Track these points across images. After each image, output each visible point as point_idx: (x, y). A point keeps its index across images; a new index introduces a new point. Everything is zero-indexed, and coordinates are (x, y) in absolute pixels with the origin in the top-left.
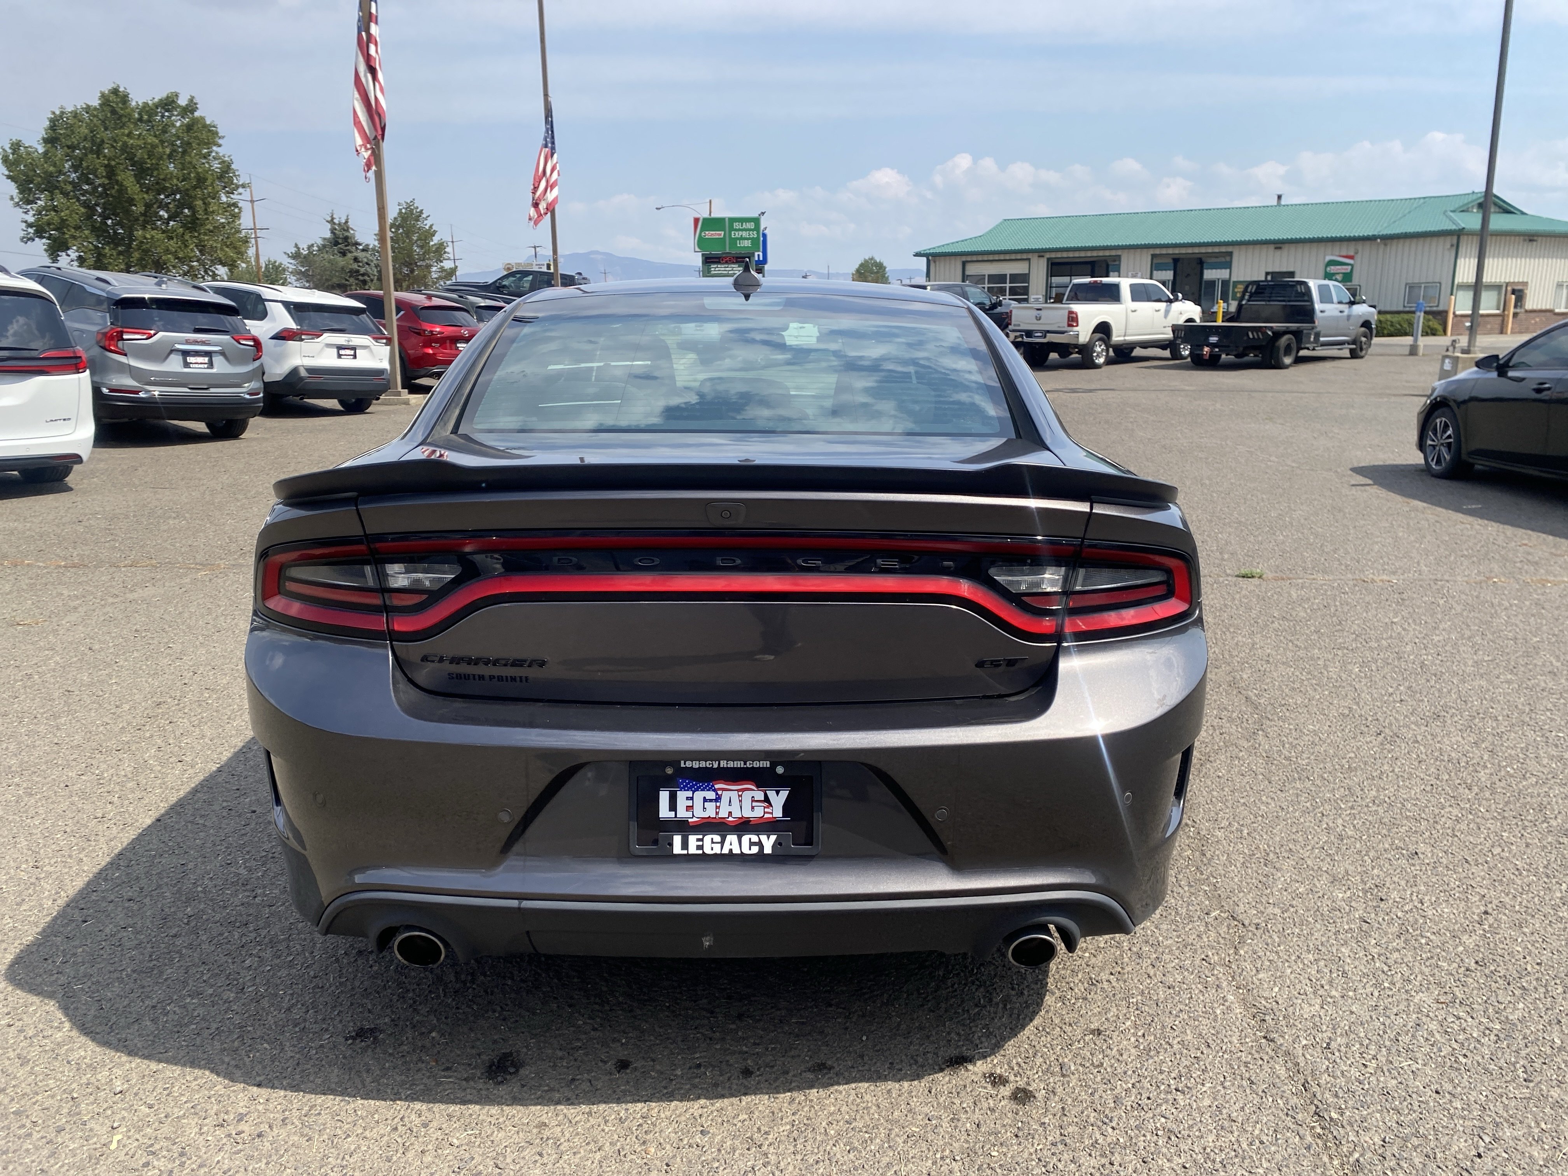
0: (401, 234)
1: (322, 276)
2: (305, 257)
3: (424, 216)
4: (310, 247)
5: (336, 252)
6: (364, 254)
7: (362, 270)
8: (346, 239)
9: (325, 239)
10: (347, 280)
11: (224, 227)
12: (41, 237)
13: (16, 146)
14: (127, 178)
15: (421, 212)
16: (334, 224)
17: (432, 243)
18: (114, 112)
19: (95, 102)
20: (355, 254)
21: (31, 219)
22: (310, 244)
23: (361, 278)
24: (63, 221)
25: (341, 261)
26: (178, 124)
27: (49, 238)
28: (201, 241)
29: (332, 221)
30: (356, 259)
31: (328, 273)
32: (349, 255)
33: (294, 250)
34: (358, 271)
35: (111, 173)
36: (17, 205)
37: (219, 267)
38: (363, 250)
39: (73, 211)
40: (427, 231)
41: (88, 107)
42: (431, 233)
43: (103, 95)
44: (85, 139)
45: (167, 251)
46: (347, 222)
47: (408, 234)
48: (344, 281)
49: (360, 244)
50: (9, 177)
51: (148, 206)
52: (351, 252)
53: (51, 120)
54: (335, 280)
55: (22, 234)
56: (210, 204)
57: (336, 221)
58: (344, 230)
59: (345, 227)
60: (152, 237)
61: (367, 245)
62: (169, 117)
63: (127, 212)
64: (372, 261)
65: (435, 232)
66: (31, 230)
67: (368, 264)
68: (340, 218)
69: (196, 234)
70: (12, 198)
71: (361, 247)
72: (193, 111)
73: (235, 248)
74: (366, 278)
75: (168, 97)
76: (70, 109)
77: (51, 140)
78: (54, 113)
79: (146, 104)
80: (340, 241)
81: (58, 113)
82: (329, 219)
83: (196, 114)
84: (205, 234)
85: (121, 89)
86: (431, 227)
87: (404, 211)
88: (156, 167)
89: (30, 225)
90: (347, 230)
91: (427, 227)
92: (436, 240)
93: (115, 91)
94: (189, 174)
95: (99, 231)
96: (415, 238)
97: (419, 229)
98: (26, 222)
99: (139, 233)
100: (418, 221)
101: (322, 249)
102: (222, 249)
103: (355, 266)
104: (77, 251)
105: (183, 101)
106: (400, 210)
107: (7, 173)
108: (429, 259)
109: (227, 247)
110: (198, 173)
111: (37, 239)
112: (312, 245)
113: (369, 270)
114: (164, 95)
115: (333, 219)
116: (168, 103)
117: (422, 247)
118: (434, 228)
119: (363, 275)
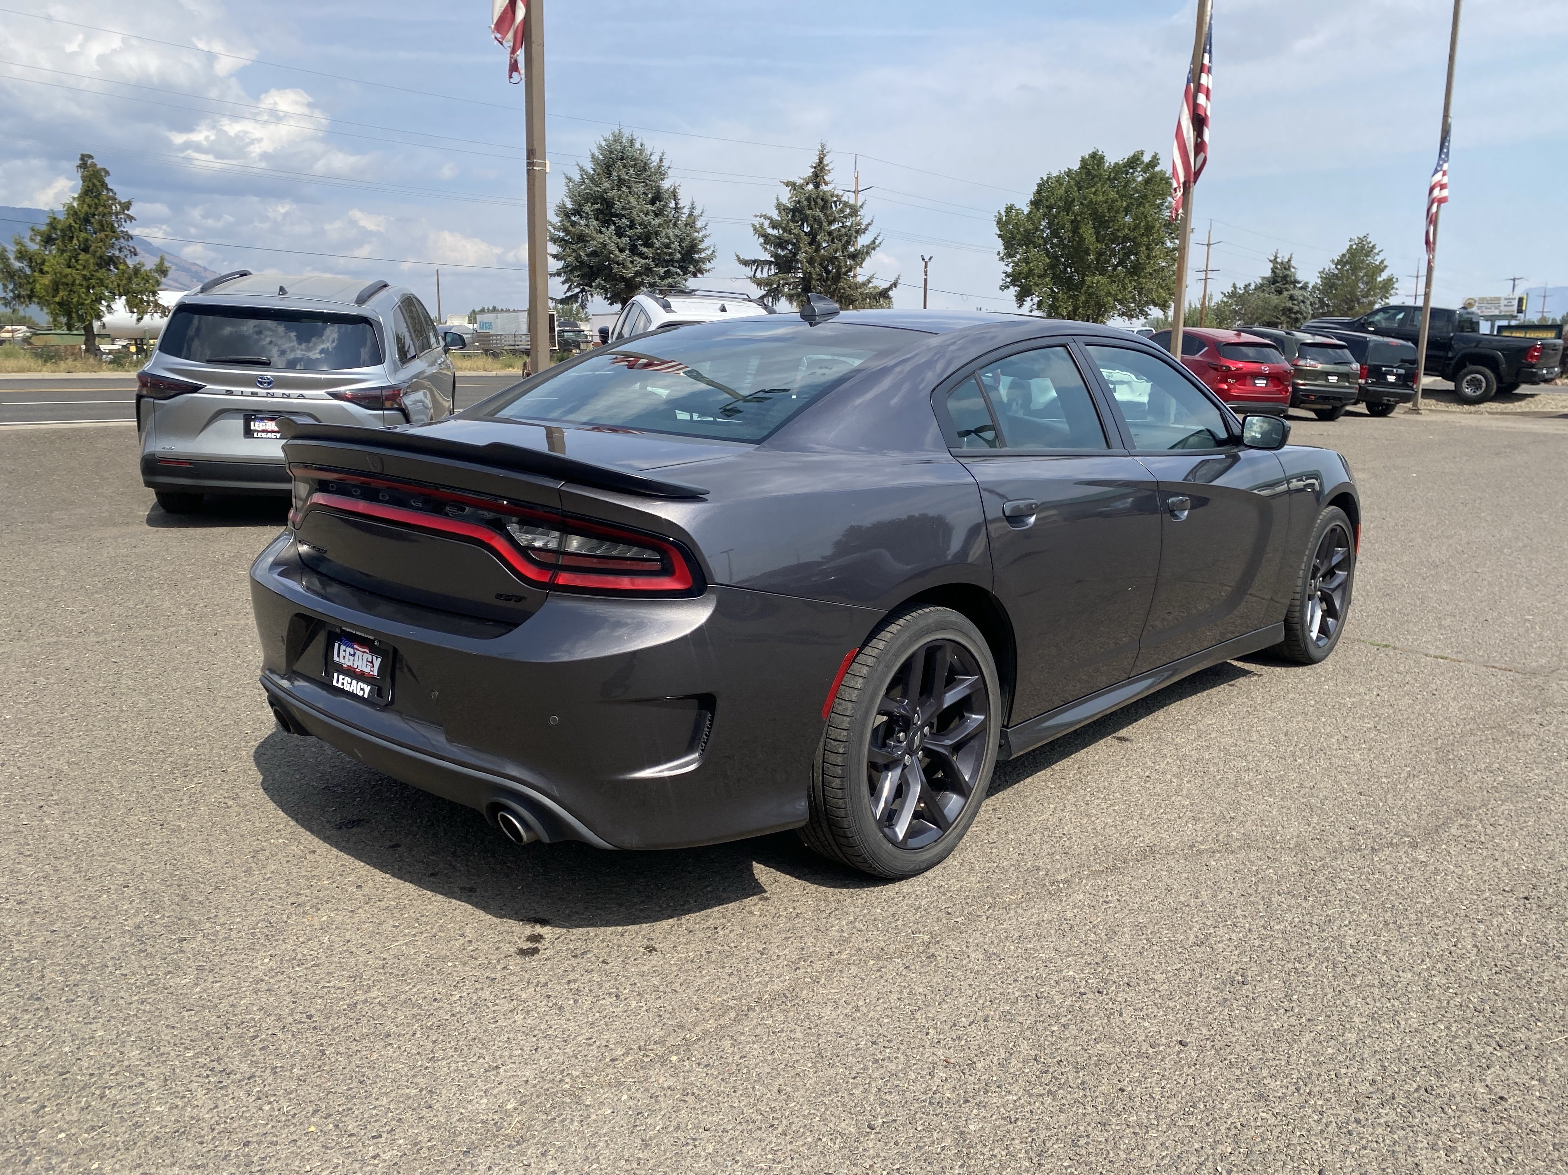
0: (1347, 271)
1: (1253, 315)
2: (1240, 297)
3: (1376, 251)
4: (1247, 286)
5: (1273, 290)
6: (1301, 292)
7: (1296, 308)
8: (1285, 277)
9: (1264, 278)
10: (1278, 318)
11: (1163, 270)
12: (1014, 285)
13: (1009, 209)
14: (1088, 232)
15: (1374, 246)
16: (1277, 263)
17: (1379, 279)
18: (1088, 173)
19: (1076, 166)
20: (1292, 292)
21: (1009, 270)
22: (1247, 283)
23: (1293, 316)
24: (1031, 270)
25: (1275, 299)
26: (1140, 179)
27: (1019, 286)
28: (1139, 283)
29: (1274, 261)
30: (1291, 298)
31: (1260, 311)
32: (1285, 293)
33: (1230, 289)
34: (1290, 310)
35: (1076, 226)
36: (1002, 259)
37: (1151, 307)
38: (1301, 288)
39: (1041, 262)
40: (1377, 266)
41: (1070, 170)
42: (1381, 268)
43: (1083, 160)
44: (1061, 199)
45: (1109, 294)
46: (1289, 260)
47: (1355, 269)
48: (1275, 319)
49: (1299, 283)
50: (1000, 236)
51: (1100, 254)
52: (1287, 290)
53: (1039, 185)
54: (1265, 318)
55: (1001, 283)
56: (1153, 248)
57: (1279, 260)
58: (1285, 268)
59: (1287, 266)
60: (1098, 282)
61: (1307, 283)
62: (1132, 174)
63: (1082, 260)
64: (1308, 299)
65: (1386, 267)
66: (1008, 280)
67: (1303, 302)
68: (1283, 257)
69: (1136, 278)
70: (999, 253)
71: (1300, 285)
72: (1154, 167)
73: (1169, 289)
74: (1299, 316)
75: (1134, 155)
76: (1055, 174)
77: (1035, 204)
78: (1042, 179)
79: (1117, 164)
80: (1279, 280)
81: (1045, 179)
82: (1273, 258)
83: (1157, 169)
84: (1145, 277)
85: (1100, 153)
86: (1382, 262)
87: (1354, 247)
88: (1113, 220)
89: (1008, 276)
90: (1289, 269)
91: (1377, 263)
92: (1384, 276)
93: (1094, 156)
94: (1140, 223)
95: (1057, 279)
96: (1361, 274)
97: (1368, 264)
98: (1006, 273)
99: (1088, 279)
100: (1369, 256)
101: (1260, 288)
102: (1157, 291)
103: (1289, 304)
104: (1038, 296)
105: (1146, 158)
106: (1351, 246)
107: (999, 233)
108: (1374, 295)
109: (1162, 288)
110: (1147, 223)
111: (1011, 287)
112: (1249, 285)
113: (1303, 307)
114: (1131, 154)
115: (1276, 257)
116: (1134, 161)
117: (1367, 283)
118: (1385, 263)
119: (1296, 313)
